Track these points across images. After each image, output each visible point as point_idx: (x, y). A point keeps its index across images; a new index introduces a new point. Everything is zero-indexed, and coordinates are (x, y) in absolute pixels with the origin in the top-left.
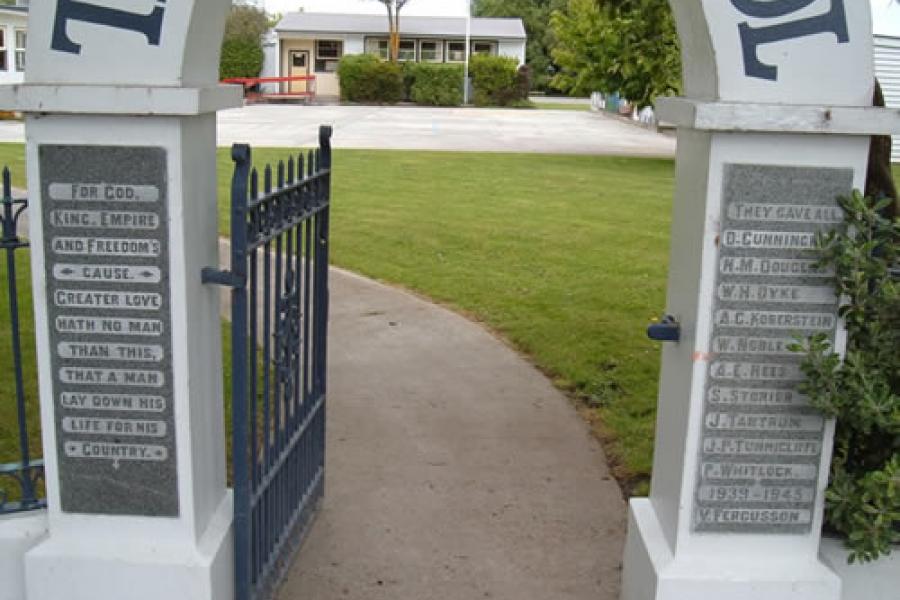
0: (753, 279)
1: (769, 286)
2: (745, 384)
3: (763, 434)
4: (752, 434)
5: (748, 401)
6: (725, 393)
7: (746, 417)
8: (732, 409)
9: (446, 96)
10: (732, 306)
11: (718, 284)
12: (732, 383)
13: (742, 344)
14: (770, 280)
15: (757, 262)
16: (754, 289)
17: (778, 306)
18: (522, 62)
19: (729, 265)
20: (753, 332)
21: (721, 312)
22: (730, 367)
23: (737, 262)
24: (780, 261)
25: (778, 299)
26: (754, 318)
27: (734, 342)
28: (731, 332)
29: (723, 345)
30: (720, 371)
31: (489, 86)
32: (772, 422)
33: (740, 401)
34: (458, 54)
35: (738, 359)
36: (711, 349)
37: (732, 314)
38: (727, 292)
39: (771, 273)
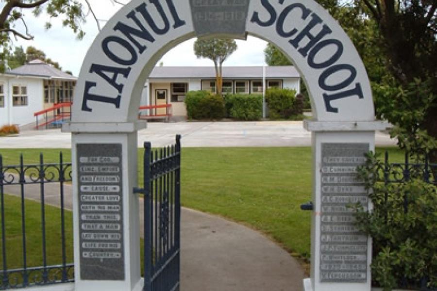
0: (334, 184)
1: (342, 187)
2: (335, 224)
3: (344, 243)
4: (339, 243)
5: (337, 230)
6: (328, 227)
7: (337, 236)
8: (331, 234)
9: (252, 114)
10: (328, 194)
11: (322, 186)
12: (330, 224)
13: (333, 209)
14: (341, 185)
15: (336, 178)
16: (336, 188)
17: (345, 194)
18: (298, 92)
19: (325, 179)
20: (336, 204)
21: (324, 197)
22: (329, 218)
23: (328, 178)
24: (345, 177)
25: (345, 191)
26: (337, 199)
27: (330, 208)
28: (328, 204)
29: (326, 209)
30: (326, 219)
31: (278, 107)
32: (347, 239)
33: (334, 230)
34: (259, 88)
35: (332, 214)
36: (321, 211)
37: (328, 197)
38: (326, 189)
39: (341, 182)
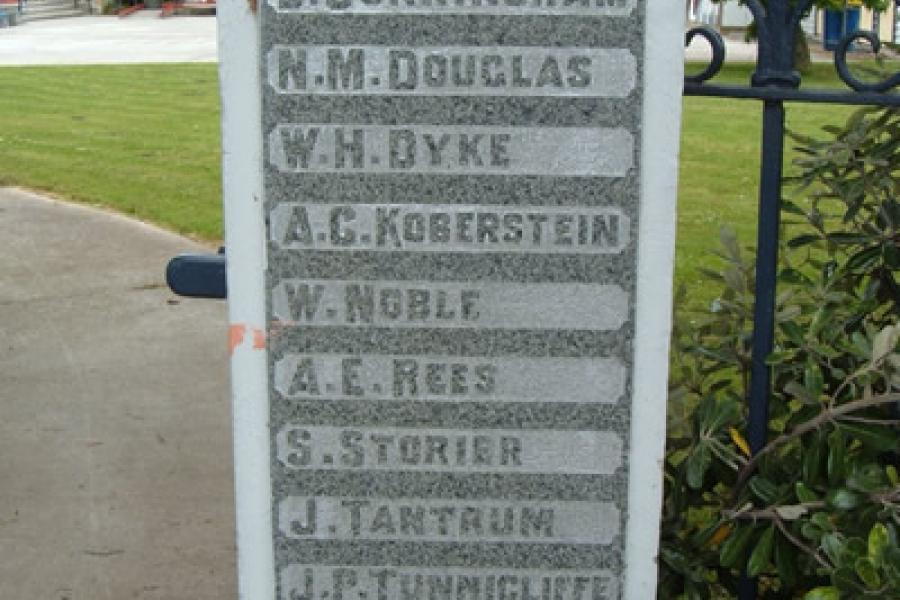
1: (420, 130)
2: (379, 414)
3: (447, 553)
4: (412, 554)
5: (394, 462)
6: (325, 440)
7: (394, 507)
8: (355, 486)
10: (315, 191)
11: (268, 128)
12: (342, 413)
13: (357, 301)
14: (418, 111)
15: (377, 59)
16: (377, 139)
17: (452, 188)
19: (294, 69)
20: (386, 266)
21: (285, 209)
22: (329, 369)
23: (317, 60)
24: (446, 52)
25: (451, 167)
26: (385, 225)
27: (333, 295)
28: (321, 265)
29: (301, 304)
30: (303, 379)
32: (472, 522)
33: (370, 462)
35: (353, 344)
36: (270, 318)
37: (318, 214)
38: (298, 149)
39: (422, 90)
